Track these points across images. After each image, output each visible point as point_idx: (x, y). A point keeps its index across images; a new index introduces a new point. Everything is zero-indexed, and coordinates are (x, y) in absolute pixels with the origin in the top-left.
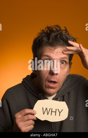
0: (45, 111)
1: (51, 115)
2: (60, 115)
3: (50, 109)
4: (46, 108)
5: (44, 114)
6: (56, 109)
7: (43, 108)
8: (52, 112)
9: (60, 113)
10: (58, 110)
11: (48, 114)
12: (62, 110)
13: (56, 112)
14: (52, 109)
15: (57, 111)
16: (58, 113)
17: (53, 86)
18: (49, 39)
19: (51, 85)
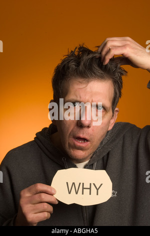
0: (72, 188)
1: (83, 194)
2: (97, 194)
3: (80, 183)
4: (74, 183)
5: (70, 193)
6: (91, 184)
7: (67, 183)
8: (83, 188)
9: (98, 190)
10: (94, 184)
11: (77, 193)
12: (102, 184)
13: (90, 189)
14: (83, 184)
15: (93, 186)
16: (94, 189)
17: (81, 145)
18: (78, 64)
19: (79, 144)
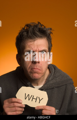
0: (27, 97)
1: (32, 101)
2: (39, 103)
3: (32, 96)
4: (29, 95)
5: (25, 99)
6: (37, 97)
7: (25, 94)
8: (33, 98)
9: (40, 101)
11: (29, 100)
12: (43, 98)
13: (36, 99)
15: (38, 98)
16: (38, 100)
18: (28, 33)
